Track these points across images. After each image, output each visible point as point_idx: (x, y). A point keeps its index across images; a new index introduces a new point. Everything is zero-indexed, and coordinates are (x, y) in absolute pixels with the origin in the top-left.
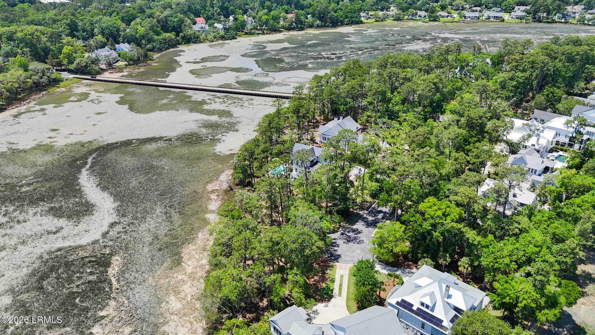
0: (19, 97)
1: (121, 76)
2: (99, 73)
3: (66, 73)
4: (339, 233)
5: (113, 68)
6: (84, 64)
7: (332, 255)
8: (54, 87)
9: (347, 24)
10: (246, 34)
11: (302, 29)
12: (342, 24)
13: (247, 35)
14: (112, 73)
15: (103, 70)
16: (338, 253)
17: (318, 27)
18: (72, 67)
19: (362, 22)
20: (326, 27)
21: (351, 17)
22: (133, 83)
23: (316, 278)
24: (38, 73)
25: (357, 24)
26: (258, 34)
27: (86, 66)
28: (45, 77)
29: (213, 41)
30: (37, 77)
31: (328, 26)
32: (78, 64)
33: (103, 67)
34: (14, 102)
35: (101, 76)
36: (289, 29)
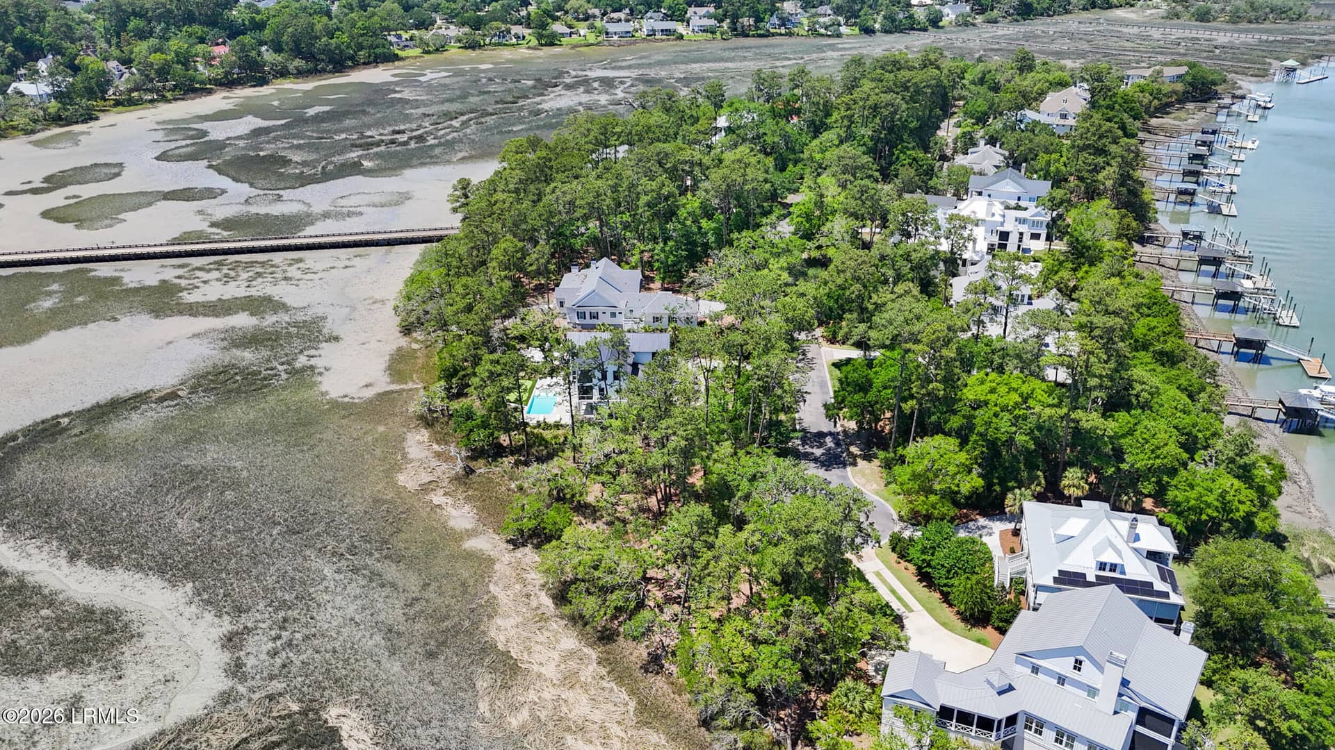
9: (364, 64)
10: (118, 103)
11: (263, 82)
12: (357, 65)
13: (120, 108)
17: (301, 74)
19: (397, 58)
20: (320, 72)
21: (371, 47)
25: (389, 61)
26: (152, 101)
31: (324, 71)
36: (228, 83)
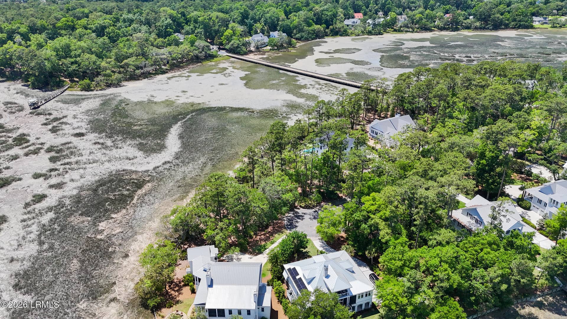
0: (182, 65)
1: (260, 58)
2: (246, 54)
3: (224, 51)
4: (314, 210)
5: (259, 51)
6: (236, 45)
7: (291, 224)
8: (208, 60)
9: (511, 28)
10: (395, 30)
11: (457, 29)
12: (507, 27)
13: (395, 32)
14: (256, 55)
15: (251, 52)
16: (297, 224)
17: (476, 28)
18: (227, 47)
19: (532, 27)
20: (486, 29)
22: (263, 65)
23: (263, 237)
24: (199, 49)
25: (525, 29)
26: (407, 31)
27: (238, 47)
28: (203, 52)
29: (359, 35)
30: (197, 52)
31: (488, 29)
32: (232, 45)
33: (252, 49)
34: (175, 68)
35: (246, 56)
